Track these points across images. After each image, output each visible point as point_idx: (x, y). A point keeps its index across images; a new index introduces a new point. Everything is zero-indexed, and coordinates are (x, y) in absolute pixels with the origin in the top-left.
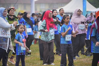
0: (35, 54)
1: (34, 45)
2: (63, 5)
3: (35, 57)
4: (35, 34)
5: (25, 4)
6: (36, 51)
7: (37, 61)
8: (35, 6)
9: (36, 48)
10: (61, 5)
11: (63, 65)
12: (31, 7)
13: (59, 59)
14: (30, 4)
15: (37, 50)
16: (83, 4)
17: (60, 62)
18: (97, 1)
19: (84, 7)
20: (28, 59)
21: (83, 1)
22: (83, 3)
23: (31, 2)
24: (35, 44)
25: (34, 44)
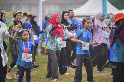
0: (42, 67)
1: (41, 56)
2: (77, 6)
3: (42, 71)
4: (42, 42)
5: (30, 5)
6: (44, 64)
7: (44, 75)
8: (42, 7)
9: (44, 59)
10: (75, 7)
11: (77, 80)
12: (38, 8)
13: (73, 73)
14: (37, 5)
15: (46, 62)
16: (103, 6)
17: (74, 77)
18: (121, 1)
19: (104, 8)
20: (33, 73)
21: (103, 1)
22: (103, 4)
23: (38, 3)
24: (43, 55)
25: (41, 54)
